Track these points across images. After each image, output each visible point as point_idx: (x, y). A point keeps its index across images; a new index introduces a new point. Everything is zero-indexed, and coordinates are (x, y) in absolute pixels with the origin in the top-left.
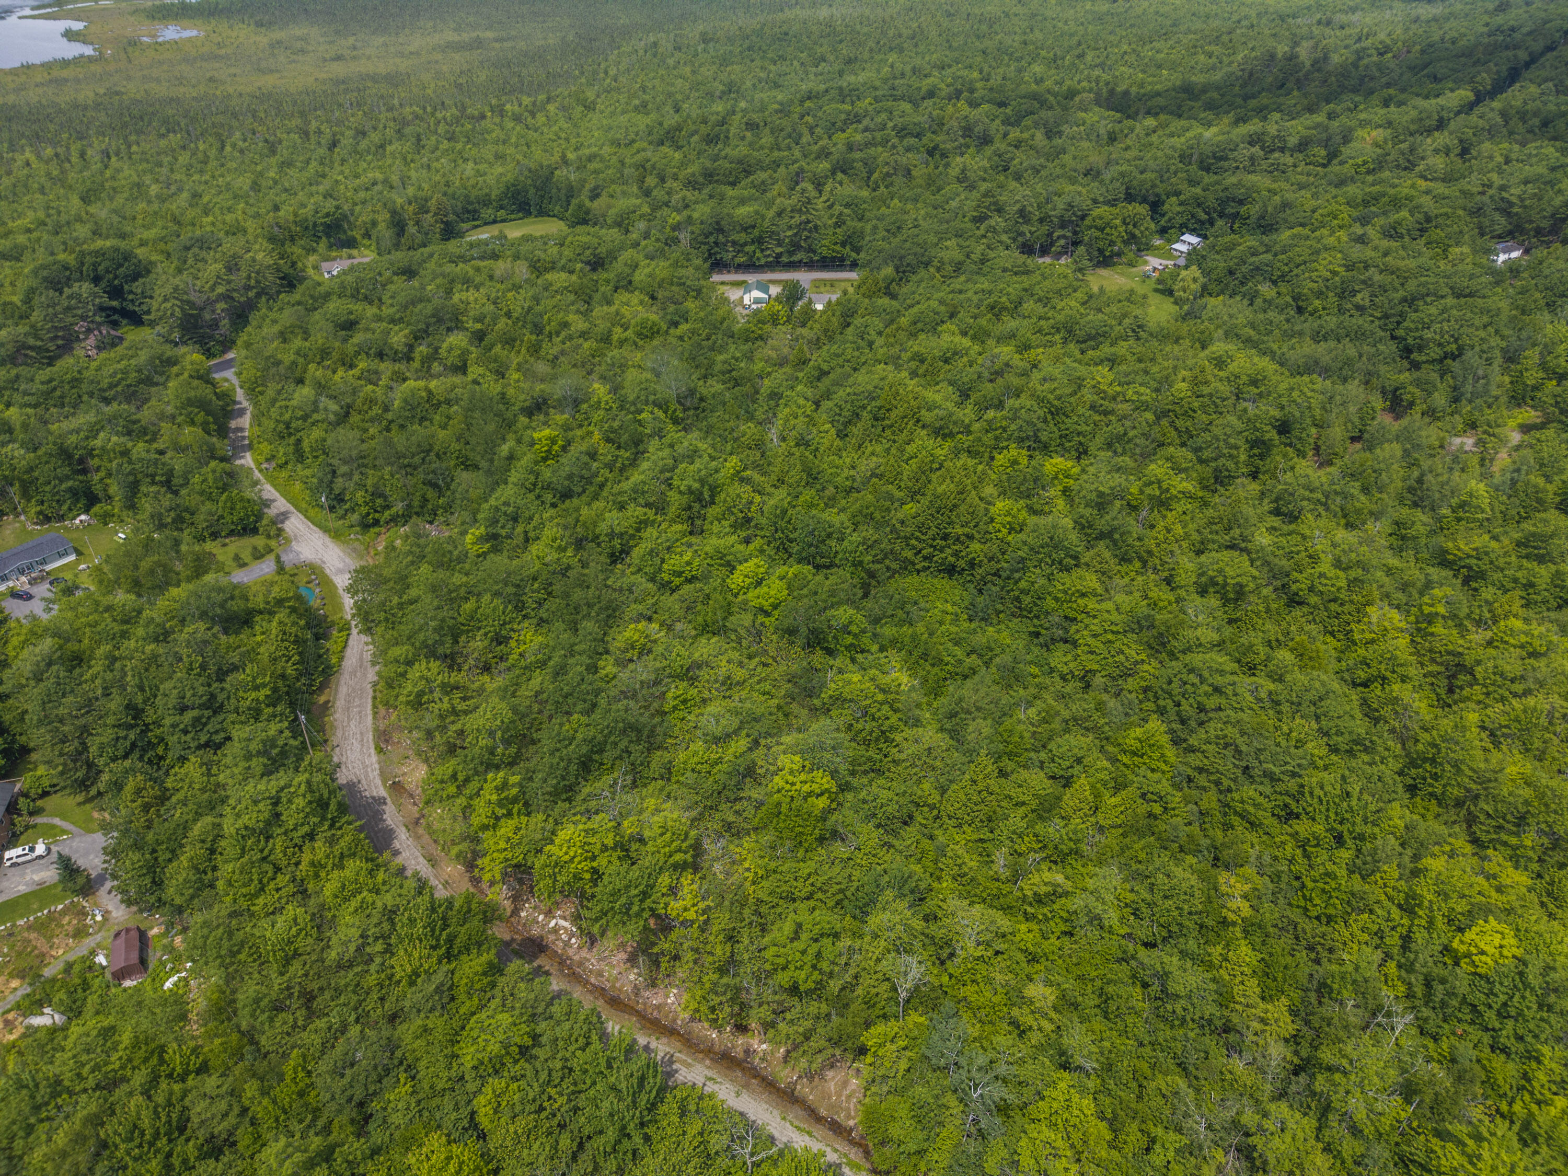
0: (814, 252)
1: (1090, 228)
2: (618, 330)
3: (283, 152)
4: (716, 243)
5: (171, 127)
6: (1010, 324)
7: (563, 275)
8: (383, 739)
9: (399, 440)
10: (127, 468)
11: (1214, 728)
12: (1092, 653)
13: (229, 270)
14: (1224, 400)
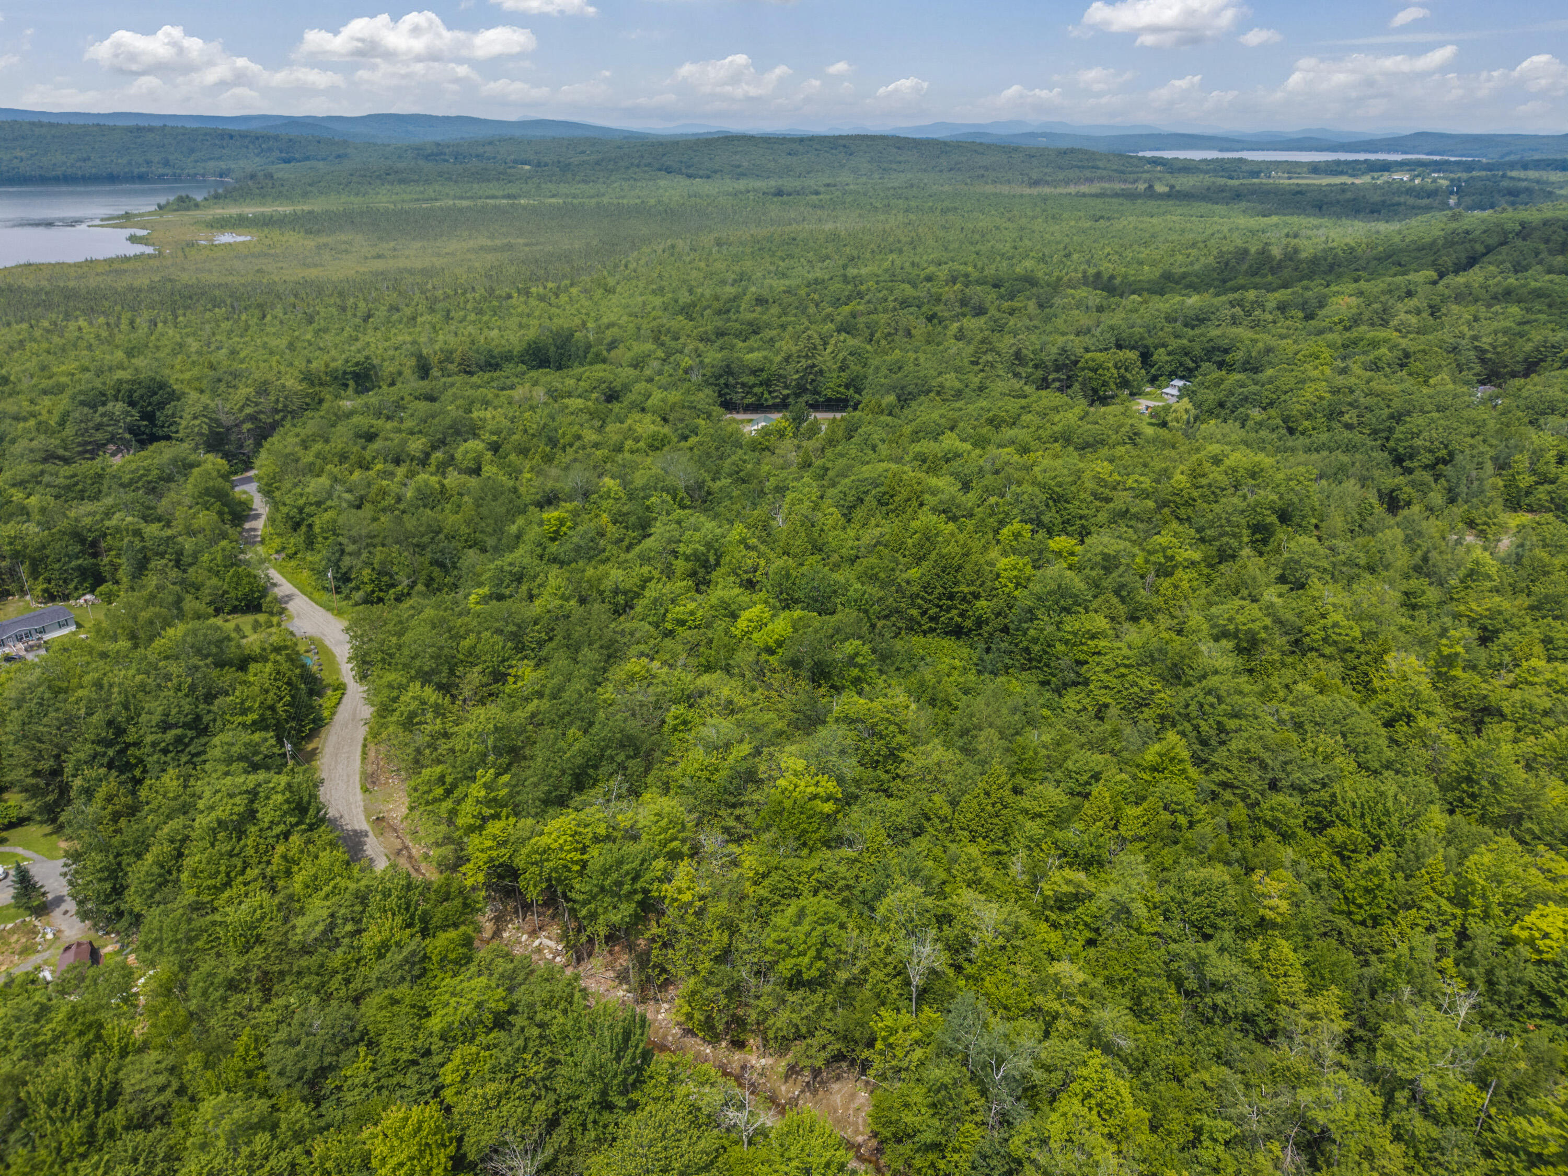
0: (819, 393)
1: (1083, 369)
2: (630, 442)
3: (320, 323)
4: (726, 385)
5: (216, 303)
6: (1009, 433)
7: (579, 401)
8: (369, 782)
9: (410, 523)
10: (138, 544)
11: (1236, 745)
12: (1106, 687)
13: (259, 393)
14: (1223, 489)
